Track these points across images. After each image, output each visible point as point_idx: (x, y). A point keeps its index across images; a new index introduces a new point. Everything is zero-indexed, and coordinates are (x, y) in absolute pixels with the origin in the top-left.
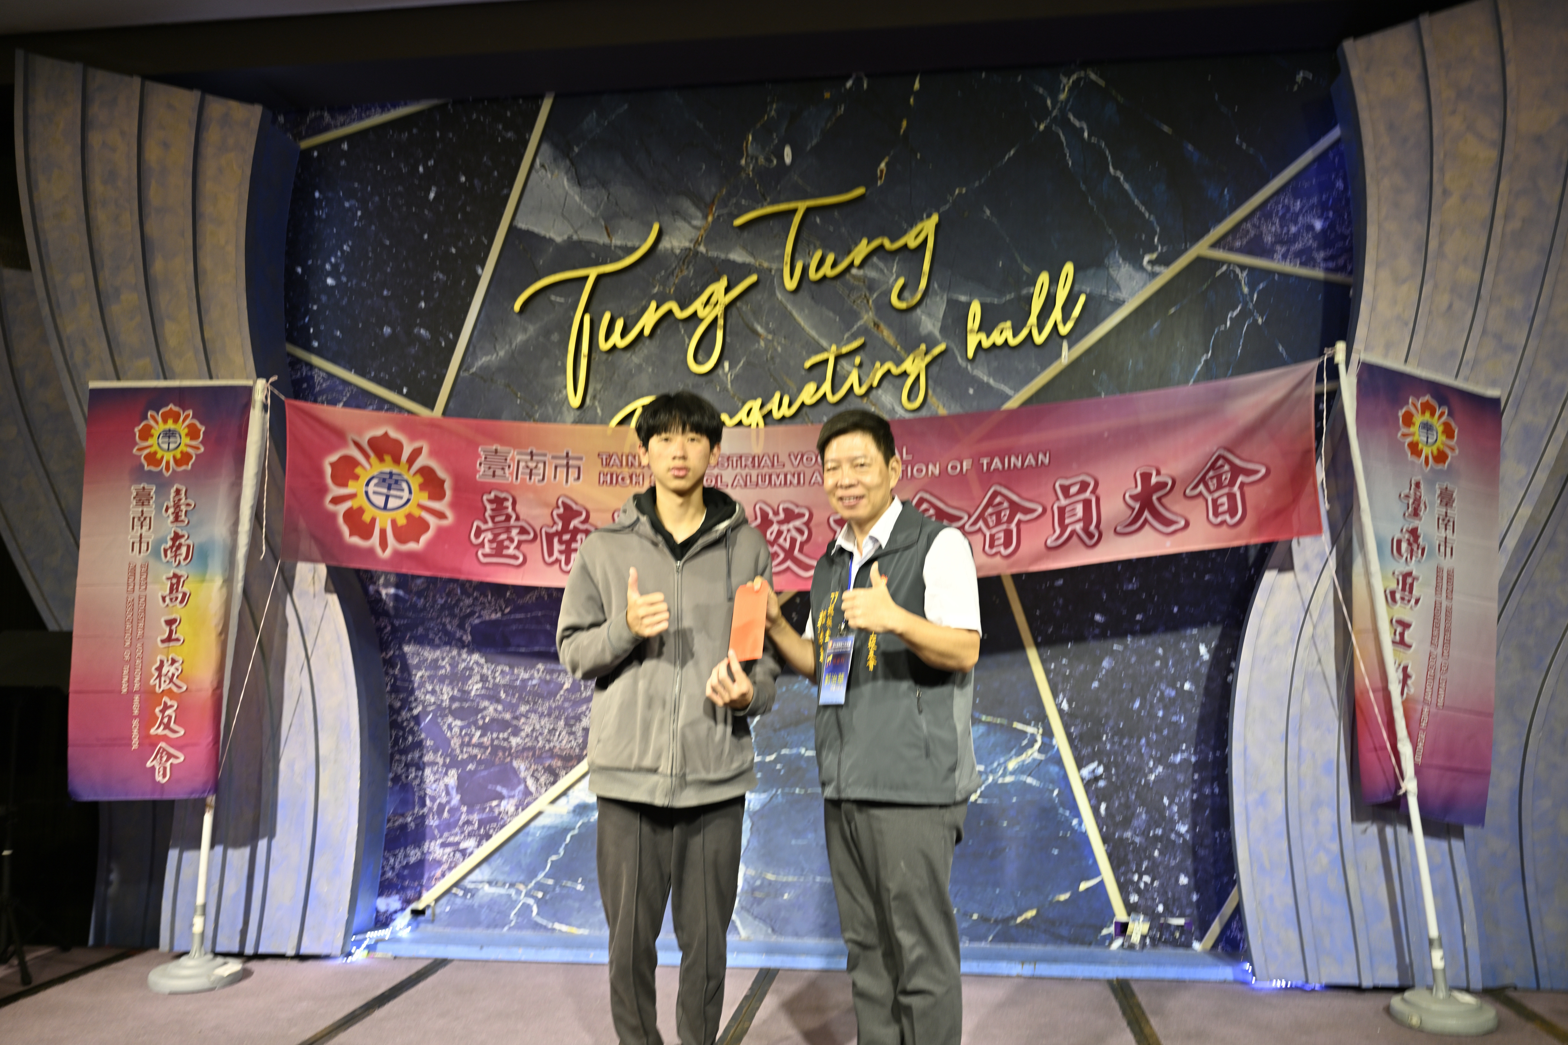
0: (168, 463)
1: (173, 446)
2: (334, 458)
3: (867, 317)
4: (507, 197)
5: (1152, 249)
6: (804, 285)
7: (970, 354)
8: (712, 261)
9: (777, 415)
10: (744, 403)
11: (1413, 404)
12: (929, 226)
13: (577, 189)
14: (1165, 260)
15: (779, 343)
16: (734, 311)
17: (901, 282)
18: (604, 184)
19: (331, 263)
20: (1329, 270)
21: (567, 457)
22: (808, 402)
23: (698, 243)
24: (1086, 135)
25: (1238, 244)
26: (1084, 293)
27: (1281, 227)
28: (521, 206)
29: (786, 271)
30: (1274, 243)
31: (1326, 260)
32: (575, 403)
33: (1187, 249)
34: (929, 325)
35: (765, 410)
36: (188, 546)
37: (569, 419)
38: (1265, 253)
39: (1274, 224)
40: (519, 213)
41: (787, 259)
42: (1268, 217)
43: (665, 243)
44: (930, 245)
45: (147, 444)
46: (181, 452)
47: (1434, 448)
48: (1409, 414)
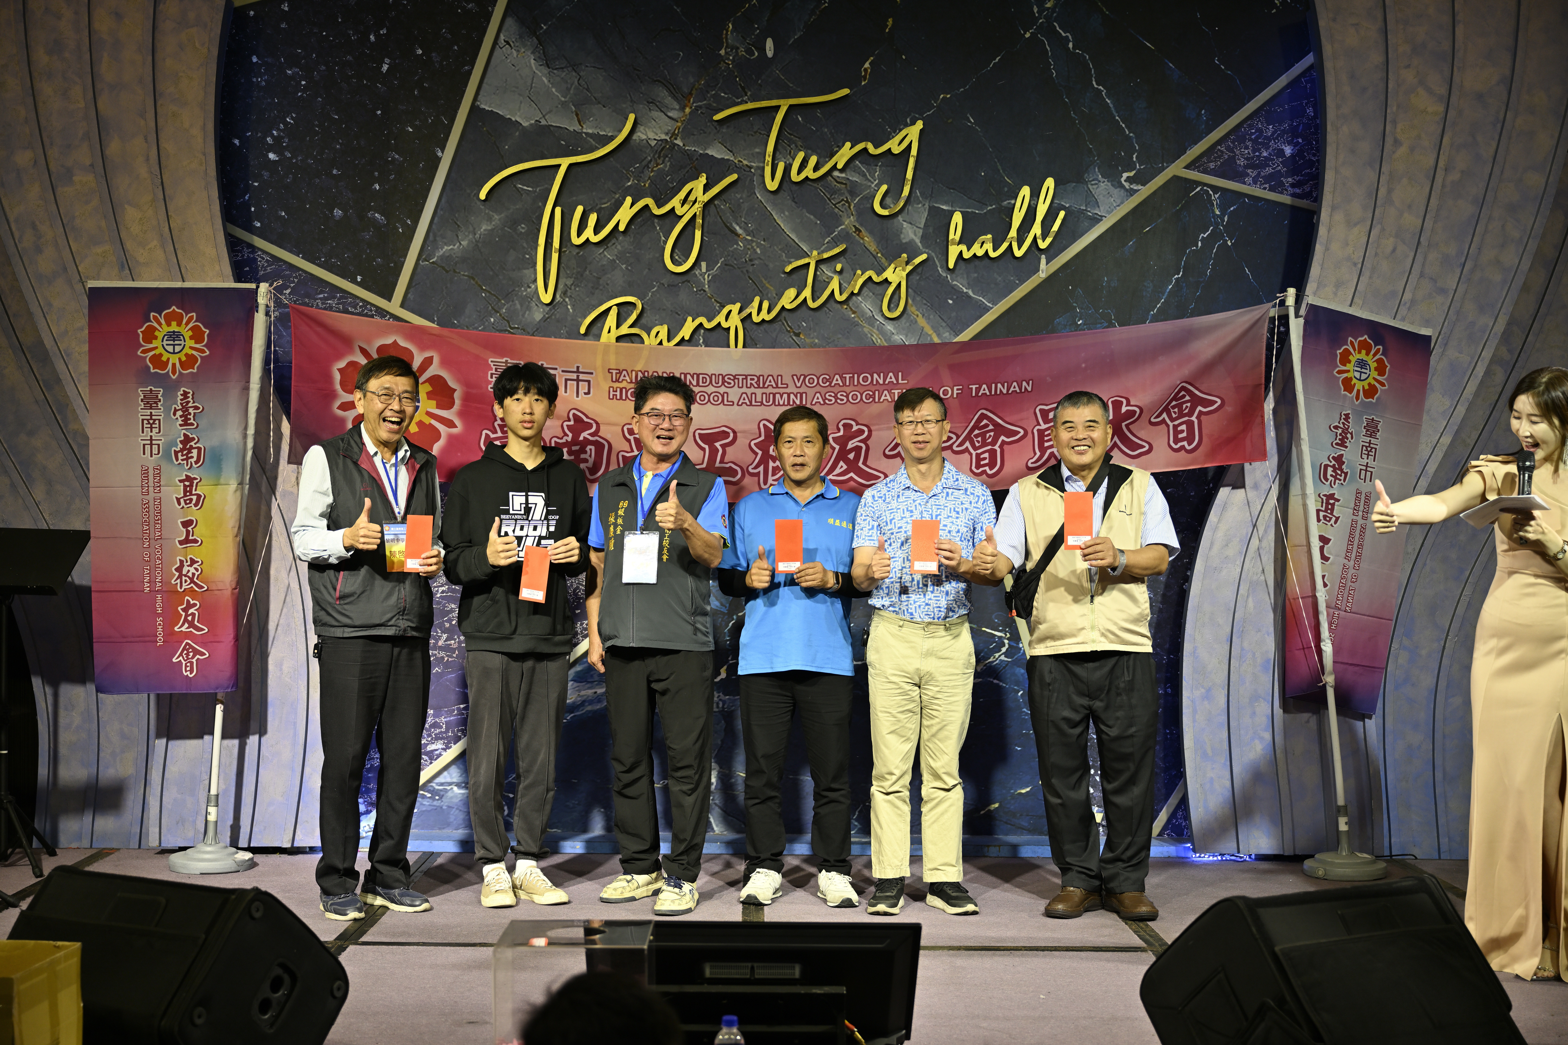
0: (174, 365)
1: (178, 349)
2: (342, 364)
3: (849, 222)
4: (469, 73)
5: (1129, 167)
6: (785, 185)
7: (951, 265)
8: (689, 155)
9: (756, 319)
10: (723, 306)
11: (1352, 343)
12: (913, 132)
13: (546, 71)
14: (1142, 179)
15: (759, 245)
16: (712, 208)
17: (884, 188)
18: (574, 66)
19: (272, 136)
20: (1293, 195)
21: (578, 371)
22: (788, 307)
23: (674, 135)
24: (1071, 45)
25: (1212, 165)
26: (1064, 208)
27: (1254, 151)
28: (484, 85)
29: (768, 170)
30: (1246, 167)
31: (1293, 186)
32: (546, 298)
33: (1163, 169)
34: (911, 233)
35: (744, 314)
36: (199, 449)
37: (538, 315)
38: (1238, 176)
39: (1247, 148)
40: (481, 93)
41: (769, 159)
42: (1242, 140)
43: (640, 135)
44: (914, 151)
45: (151, 346)
46: (186, 355)
47: (1365, 383)
48: (1347, 353)
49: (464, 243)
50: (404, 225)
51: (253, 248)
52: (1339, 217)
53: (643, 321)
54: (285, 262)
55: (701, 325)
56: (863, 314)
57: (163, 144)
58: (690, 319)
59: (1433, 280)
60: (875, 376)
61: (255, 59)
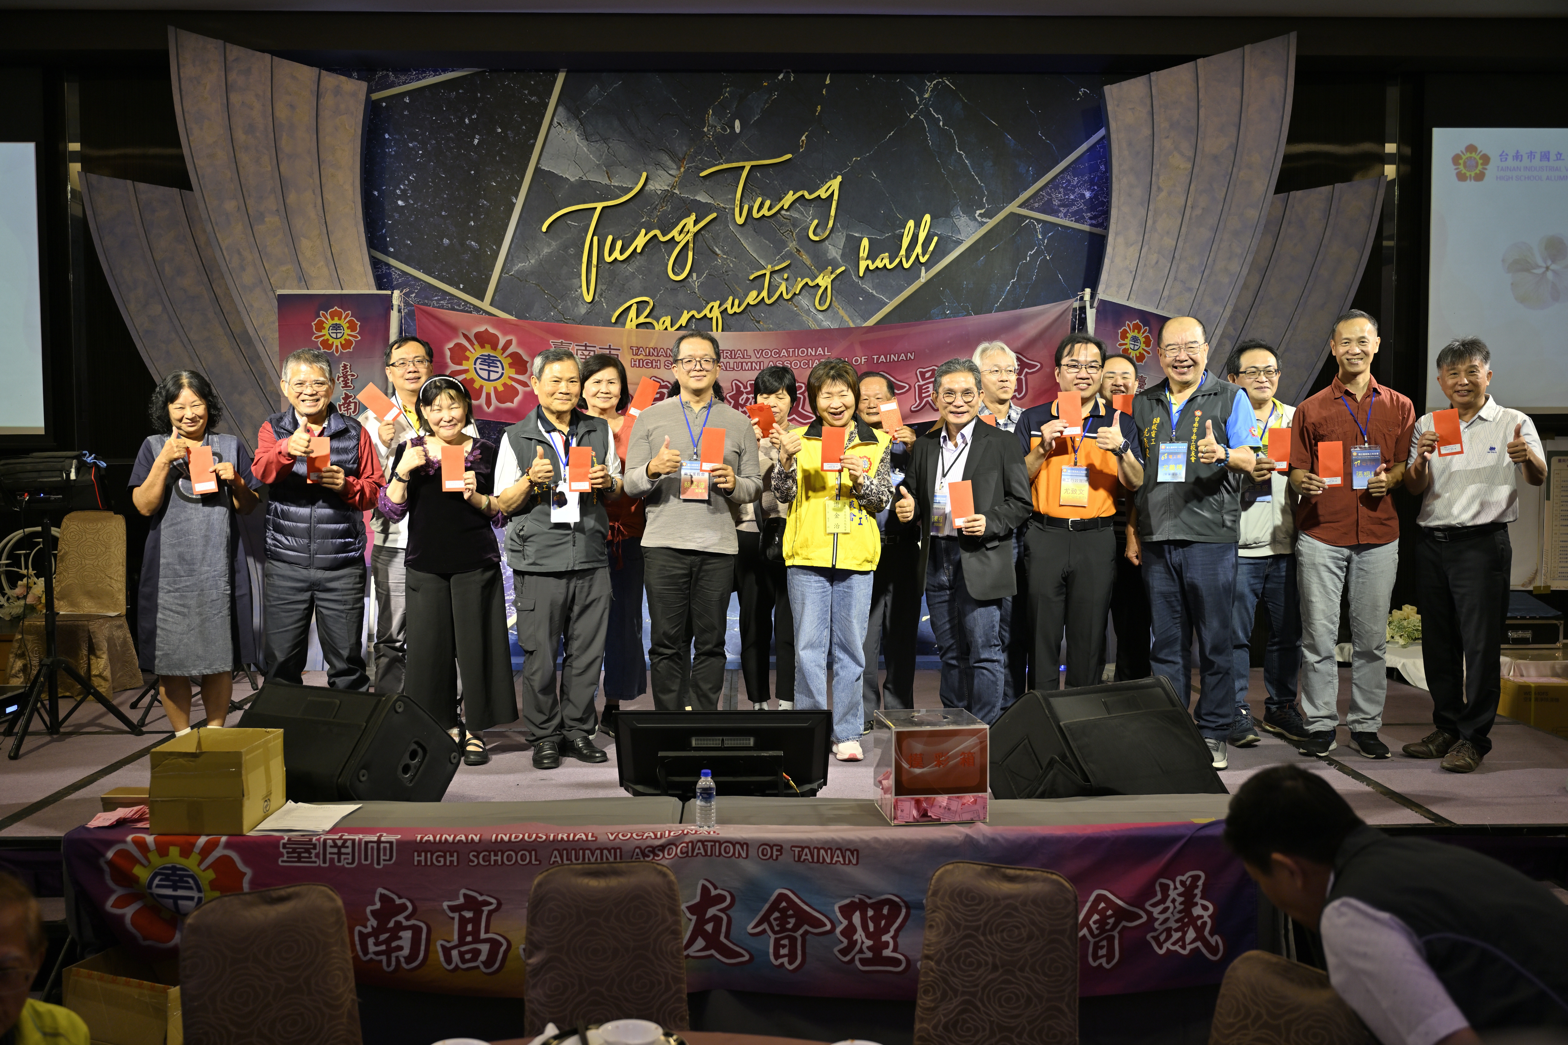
0: (337, 346)
1: (339, 335)
2: (451, 345)
3: (792, 245)
4: (533, 145)
5: (981, 207)
6: (749, 221)
7: (861, 274)
8: (684, 200)
9: (730, 311)
10: (708, 303)
11: (1128, 325)
12: (835, 184)
13: (586, 143)
14: (989, 215)
15: (732, 261)
16: (700, 236)
17: (816, 222)
18: (605, 140)
19: (400, 189)
20: (1091, 225)
21: (610, 348)
22: (752, 303)
23: (673, 187)
24: (941, 123)
25: (1036, 205)
26: (937, 235)
27: (1065, 195)
28: (544, 153)
29: (737, 210)
30: (1059, 206)
31: (1091, 218)
32: (588, 298)
33: (1004, 208)
34: (834, 252)
35: (722, 308)
36: (355, 403)
37: (583, 310)
38: (1054, 212)
39: (1060, 193)
40: (542, 158)
41: (738, 202)
42: (1056, 188)
43: (650, 187)
44: (836, 197)
45: (321, 334)
46: (345, 340)
47: (1137, 352)
48: (1125, 332)
49: (532, 261)
50: (491, 249)
51: (389, 266)
52: (1120, 240)
53: (654, 313)
54: (411, 275)
55: (693, 316)
56: (802, 308)
57: (325, 196)
58: (685, 312)
59: (1183, 282)
60: (810, 350)
61: (387, 136)
